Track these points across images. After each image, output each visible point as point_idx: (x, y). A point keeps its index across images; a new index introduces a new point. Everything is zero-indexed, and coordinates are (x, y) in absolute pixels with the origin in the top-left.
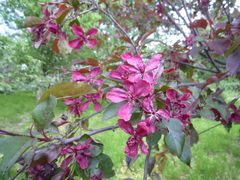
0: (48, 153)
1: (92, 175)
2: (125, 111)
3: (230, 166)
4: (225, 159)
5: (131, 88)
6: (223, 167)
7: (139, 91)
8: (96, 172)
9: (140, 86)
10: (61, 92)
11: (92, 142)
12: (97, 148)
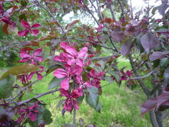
0: (7, 113)
1: (39, 124)
2: (65, 83)
3: (118, 102)
4: (116, 98)
5: (69, 69)
6: (114, 103)
7: (74, 71)
8: (41, 122)
9: (75, 68)
10: (17, 71)
11: (39, 103)
12: (42, 107)
